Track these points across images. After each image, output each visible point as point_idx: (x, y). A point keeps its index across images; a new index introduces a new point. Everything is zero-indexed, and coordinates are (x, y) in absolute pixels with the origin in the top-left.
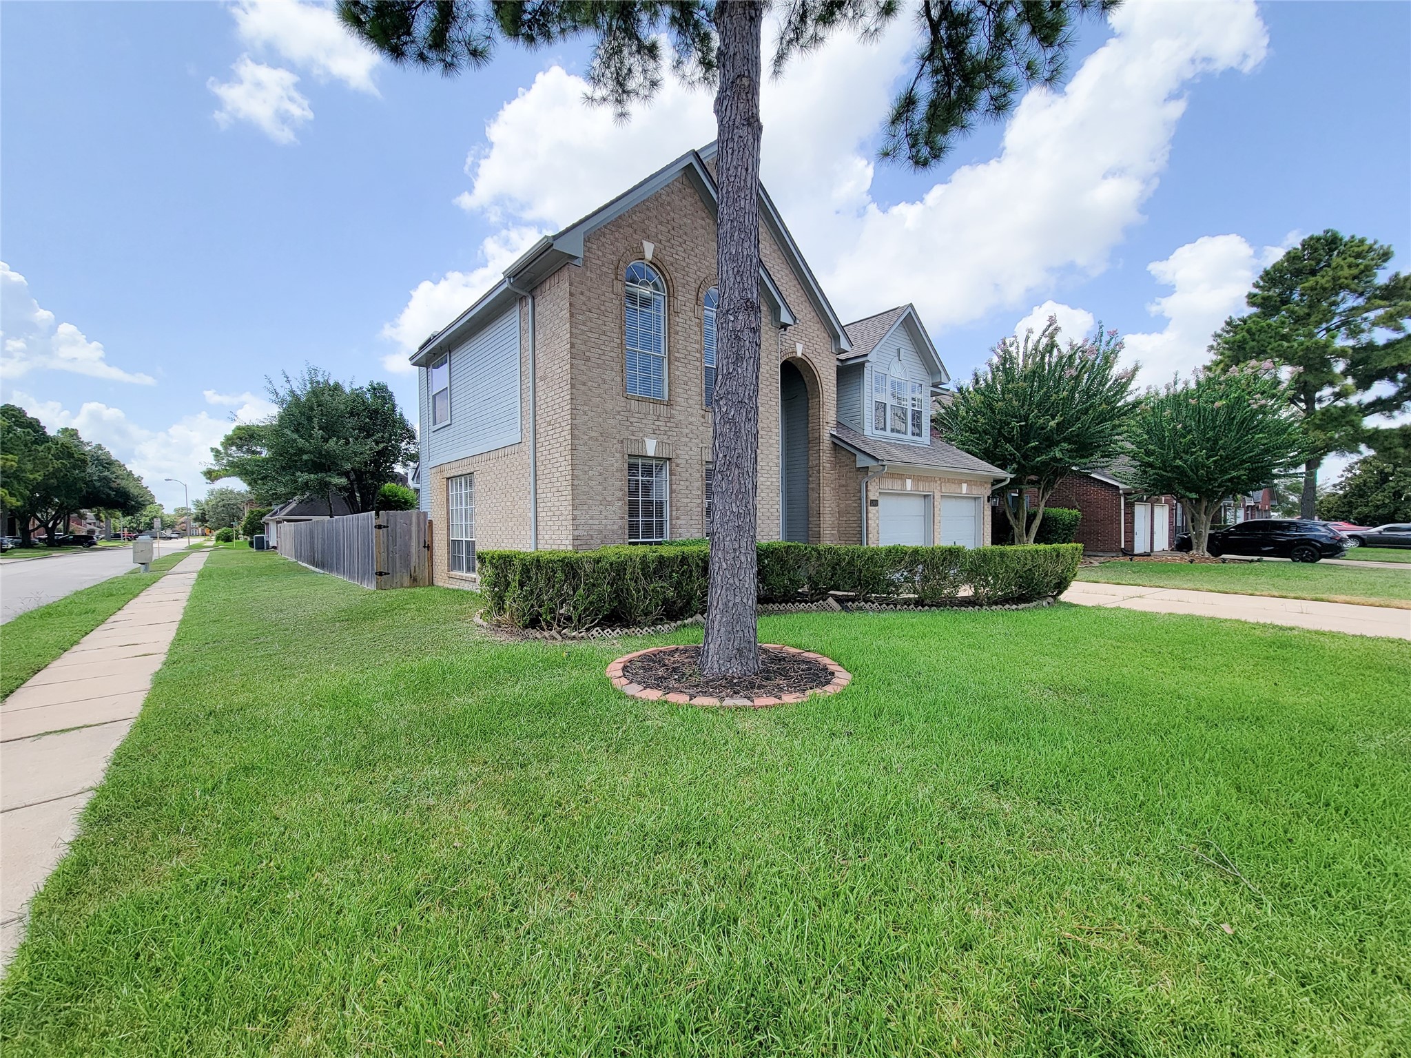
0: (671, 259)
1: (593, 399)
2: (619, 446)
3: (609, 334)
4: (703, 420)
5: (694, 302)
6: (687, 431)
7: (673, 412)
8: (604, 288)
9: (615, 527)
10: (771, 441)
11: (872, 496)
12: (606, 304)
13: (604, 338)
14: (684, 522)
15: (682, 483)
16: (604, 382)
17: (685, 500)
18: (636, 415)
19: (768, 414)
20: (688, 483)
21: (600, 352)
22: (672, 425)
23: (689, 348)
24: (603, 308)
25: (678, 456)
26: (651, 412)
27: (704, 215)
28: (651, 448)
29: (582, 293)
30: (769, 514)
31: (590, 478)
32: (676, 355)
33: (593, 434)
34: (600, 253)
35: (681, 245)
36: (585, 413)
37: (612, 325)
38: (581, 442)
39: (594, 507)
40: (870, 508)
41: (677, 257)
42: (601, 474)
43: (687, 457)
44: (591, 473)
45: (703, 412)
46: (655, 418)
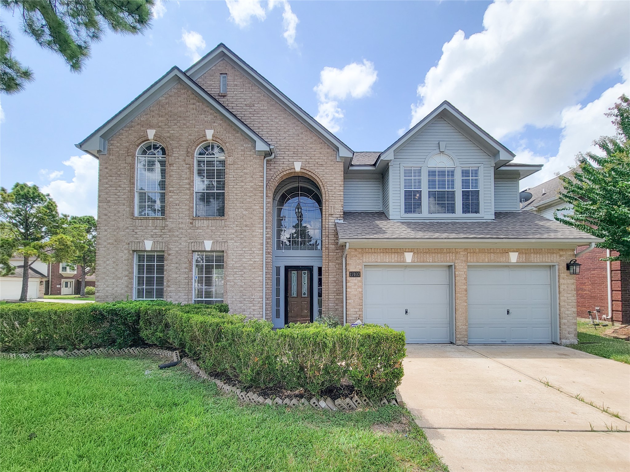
0: (168, 135)
1: (112, 223)
2: (127, 246)
3: (122, 186)
4: (191, 225)
5: (185, 155)
6: (178, 233)
7: (167, 223)
8: (120, 162)
9: (123, 291)
10: (254, 233)
11: (352, 268)
12: (122, 170)
13: (119, 188)
14: (173, 289)
15: (173, 265)
16: (119, 212)
17: (175, 276)
18: (139, 228)
19: (251, 216)
20: (177, 265)
21: (116, 196)
22: (166, 231)
23: (181, 184)
24: (119, 173)
25: (170, 249)
26: (150, 225)
27: (195, 101)
28: (148, 245)
29: (106, 168)
30: (250, 284)
31: (107, 265)
32: (171, 189)
33: (110, 241)
34: (119, 145)
35: (175, 124)
36: (106, 231)
37: (125, 181)
38: (103, 246)
39: (109, 281)
40: (348, 278)
41: (172, 132)
42: (114, 262)
43: (177, 249)
44: (108, 262)
45: (191, 221)
46: (153, 228)
